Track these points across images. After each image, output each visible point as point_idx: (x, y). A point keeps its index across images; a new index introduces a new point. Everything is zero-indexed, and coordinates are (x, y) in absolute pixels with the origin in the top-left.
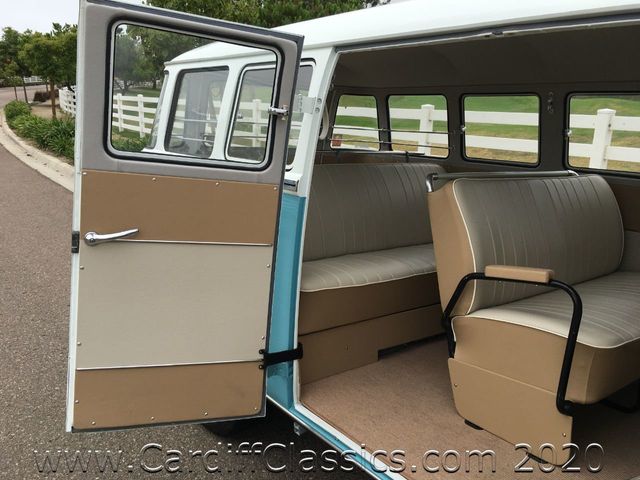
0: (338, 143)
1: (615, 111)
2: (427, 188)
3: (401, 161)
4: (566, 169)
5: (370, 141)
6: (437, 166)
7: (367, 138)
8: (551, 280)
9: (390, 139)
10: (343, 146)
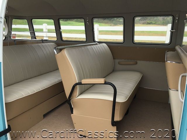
0: (15, 37)
1: (98, 25)
2: (55, 53)
3: (40, 43)
4: (95, 42)
5: (27, 36)
6: (54, 44)
7: (26, 35)
8: (105, 82)
9: (35, 35)
10: (17, 38)
